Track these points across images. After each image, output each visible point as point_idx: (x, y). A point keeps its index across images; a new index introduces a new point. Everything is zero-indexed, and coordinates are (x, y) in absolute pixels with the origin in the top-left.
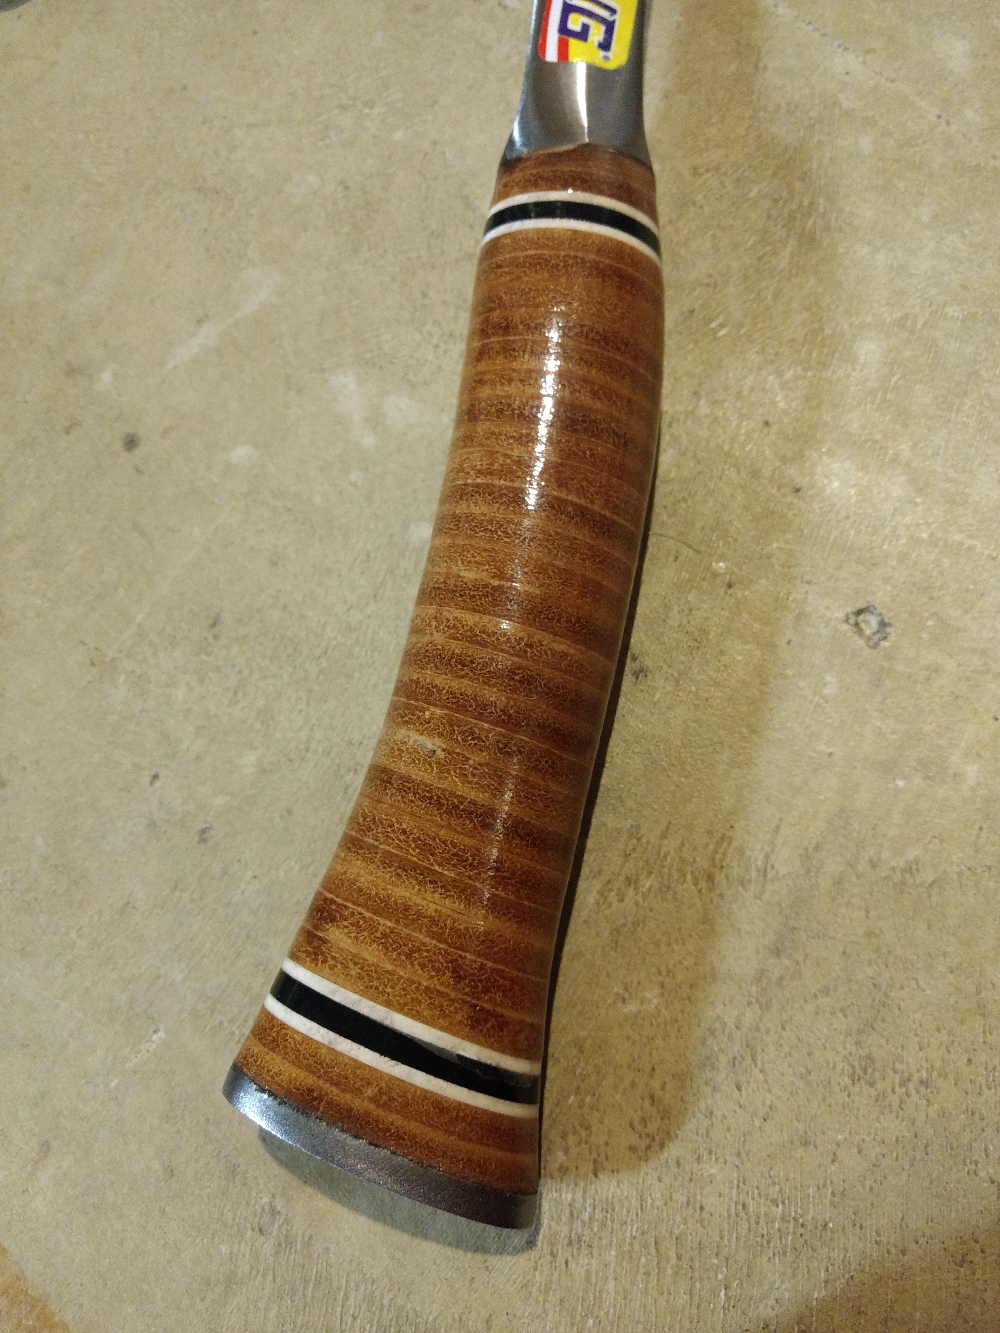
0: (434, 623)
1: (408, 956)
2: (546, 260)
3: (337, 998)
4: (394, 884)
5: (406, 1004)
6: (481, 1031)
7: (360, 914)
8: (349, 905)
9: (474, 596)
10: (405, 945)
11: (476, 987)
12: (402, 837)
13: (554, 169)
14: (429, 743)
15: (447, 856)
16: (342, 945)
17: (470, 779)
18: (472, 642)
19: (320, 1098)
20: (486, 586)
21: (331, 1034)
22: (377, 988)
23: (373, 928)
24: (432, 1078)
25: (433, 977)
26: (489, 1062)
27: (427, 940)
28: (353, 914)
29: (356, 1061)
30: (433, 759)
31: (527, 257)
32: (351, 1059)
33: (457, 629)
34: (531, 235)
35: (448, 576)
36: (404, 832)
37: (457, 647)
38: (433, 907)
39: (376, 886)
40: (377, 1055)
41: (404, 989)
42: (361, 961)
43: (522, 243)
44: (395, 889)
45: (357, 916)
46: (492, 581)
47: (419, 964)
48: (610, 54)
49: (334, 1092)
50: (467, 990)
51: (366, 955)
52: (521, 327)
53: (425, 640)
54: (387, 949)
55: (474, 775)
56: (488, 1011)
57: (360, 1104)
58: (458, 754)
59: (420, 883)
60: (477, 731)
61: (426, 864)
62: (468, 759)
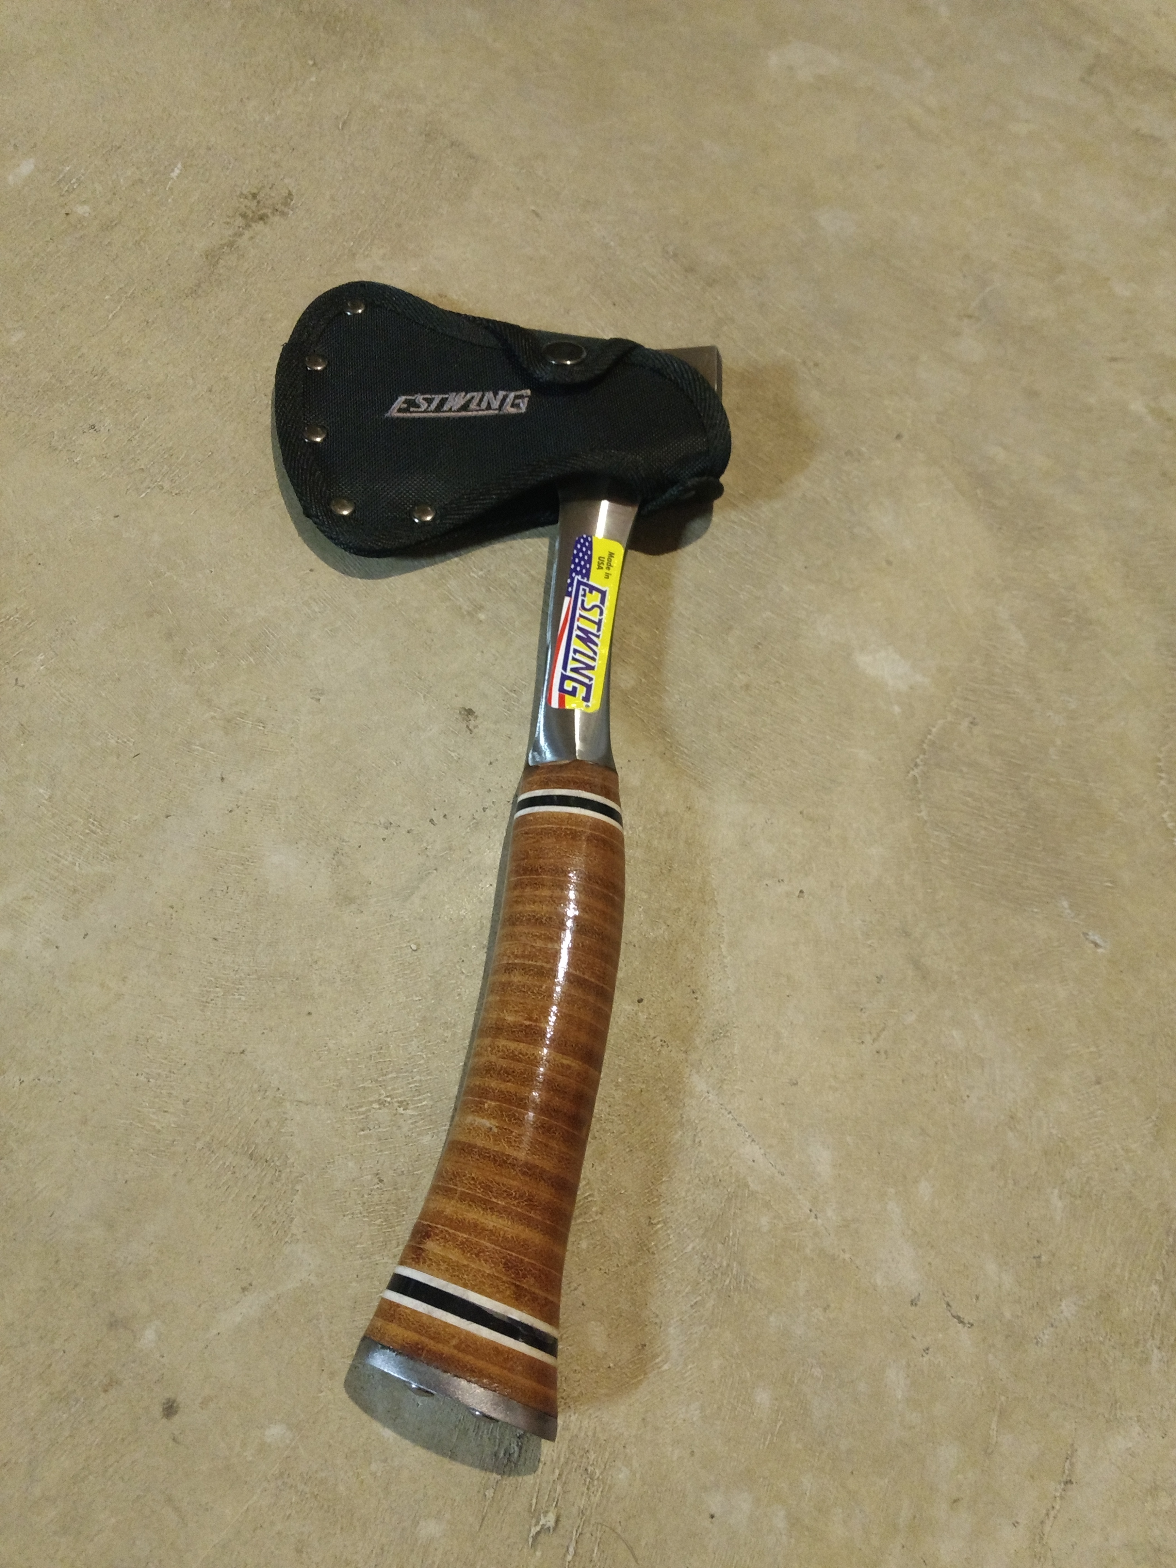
0: (489, 1049)
1: (477, 1255)
2: (554, 831)
3: (433, 1284)
4: (468, 1211)
5: (475, 1285)
6: (522, 1302)
7: (446, 1231)
8: (439, 1226)
9: (514, 1031)
10: (475, 1248)
11: (518, 1274)
12: (472, 1182)
13: (558, 775)
14: (487, 1123)
15: (499, 1192)
16: (435, 1251)
17: (513, 1144)
18: (513, 1060)
19: (423, 1349)
20: (521, 1025)
21: (430, 1307)
22: (458, 1276)
23: (454, 1238)
24: (492, 1331)
25: (492, 1267)
26: (526, 1322)
27: (488, 1244)
28: (442, 1231)
29: (445, 1323)
30: (491, 1133)
31: (542, 829)
32: (442, 1321)
33: (504, 1052)
34: (545, 815)
35: (498, 1019)
36: (473, 1179)
37: (504, 1063)
38: (492, 1224)
39: (456, 1213)
40: (458, 1318)
41: (474, 1276)
42: (448, 1260)
43: (540, 820)
44: (468, 1214)
45: (444, 1233)
46: (525, 1022)
47: (484, 1260)
48: (589, 704)
49: (431, 1344)
50: (513, 1276)
51: (451, 1256)
52: (540, 870)
53: (483, 1060)
54: (464, 1252)
55: (515, 1141)
56: (526, 1289)
57: (447, 1350)
58: (505, 1129)
59: (483, 1209)
60: (517, 1115)
61: (487, 1198)
62: (512, 1132)
